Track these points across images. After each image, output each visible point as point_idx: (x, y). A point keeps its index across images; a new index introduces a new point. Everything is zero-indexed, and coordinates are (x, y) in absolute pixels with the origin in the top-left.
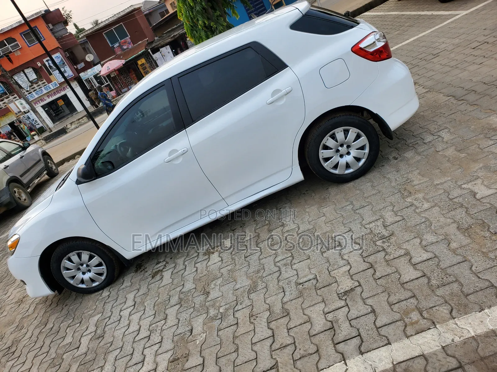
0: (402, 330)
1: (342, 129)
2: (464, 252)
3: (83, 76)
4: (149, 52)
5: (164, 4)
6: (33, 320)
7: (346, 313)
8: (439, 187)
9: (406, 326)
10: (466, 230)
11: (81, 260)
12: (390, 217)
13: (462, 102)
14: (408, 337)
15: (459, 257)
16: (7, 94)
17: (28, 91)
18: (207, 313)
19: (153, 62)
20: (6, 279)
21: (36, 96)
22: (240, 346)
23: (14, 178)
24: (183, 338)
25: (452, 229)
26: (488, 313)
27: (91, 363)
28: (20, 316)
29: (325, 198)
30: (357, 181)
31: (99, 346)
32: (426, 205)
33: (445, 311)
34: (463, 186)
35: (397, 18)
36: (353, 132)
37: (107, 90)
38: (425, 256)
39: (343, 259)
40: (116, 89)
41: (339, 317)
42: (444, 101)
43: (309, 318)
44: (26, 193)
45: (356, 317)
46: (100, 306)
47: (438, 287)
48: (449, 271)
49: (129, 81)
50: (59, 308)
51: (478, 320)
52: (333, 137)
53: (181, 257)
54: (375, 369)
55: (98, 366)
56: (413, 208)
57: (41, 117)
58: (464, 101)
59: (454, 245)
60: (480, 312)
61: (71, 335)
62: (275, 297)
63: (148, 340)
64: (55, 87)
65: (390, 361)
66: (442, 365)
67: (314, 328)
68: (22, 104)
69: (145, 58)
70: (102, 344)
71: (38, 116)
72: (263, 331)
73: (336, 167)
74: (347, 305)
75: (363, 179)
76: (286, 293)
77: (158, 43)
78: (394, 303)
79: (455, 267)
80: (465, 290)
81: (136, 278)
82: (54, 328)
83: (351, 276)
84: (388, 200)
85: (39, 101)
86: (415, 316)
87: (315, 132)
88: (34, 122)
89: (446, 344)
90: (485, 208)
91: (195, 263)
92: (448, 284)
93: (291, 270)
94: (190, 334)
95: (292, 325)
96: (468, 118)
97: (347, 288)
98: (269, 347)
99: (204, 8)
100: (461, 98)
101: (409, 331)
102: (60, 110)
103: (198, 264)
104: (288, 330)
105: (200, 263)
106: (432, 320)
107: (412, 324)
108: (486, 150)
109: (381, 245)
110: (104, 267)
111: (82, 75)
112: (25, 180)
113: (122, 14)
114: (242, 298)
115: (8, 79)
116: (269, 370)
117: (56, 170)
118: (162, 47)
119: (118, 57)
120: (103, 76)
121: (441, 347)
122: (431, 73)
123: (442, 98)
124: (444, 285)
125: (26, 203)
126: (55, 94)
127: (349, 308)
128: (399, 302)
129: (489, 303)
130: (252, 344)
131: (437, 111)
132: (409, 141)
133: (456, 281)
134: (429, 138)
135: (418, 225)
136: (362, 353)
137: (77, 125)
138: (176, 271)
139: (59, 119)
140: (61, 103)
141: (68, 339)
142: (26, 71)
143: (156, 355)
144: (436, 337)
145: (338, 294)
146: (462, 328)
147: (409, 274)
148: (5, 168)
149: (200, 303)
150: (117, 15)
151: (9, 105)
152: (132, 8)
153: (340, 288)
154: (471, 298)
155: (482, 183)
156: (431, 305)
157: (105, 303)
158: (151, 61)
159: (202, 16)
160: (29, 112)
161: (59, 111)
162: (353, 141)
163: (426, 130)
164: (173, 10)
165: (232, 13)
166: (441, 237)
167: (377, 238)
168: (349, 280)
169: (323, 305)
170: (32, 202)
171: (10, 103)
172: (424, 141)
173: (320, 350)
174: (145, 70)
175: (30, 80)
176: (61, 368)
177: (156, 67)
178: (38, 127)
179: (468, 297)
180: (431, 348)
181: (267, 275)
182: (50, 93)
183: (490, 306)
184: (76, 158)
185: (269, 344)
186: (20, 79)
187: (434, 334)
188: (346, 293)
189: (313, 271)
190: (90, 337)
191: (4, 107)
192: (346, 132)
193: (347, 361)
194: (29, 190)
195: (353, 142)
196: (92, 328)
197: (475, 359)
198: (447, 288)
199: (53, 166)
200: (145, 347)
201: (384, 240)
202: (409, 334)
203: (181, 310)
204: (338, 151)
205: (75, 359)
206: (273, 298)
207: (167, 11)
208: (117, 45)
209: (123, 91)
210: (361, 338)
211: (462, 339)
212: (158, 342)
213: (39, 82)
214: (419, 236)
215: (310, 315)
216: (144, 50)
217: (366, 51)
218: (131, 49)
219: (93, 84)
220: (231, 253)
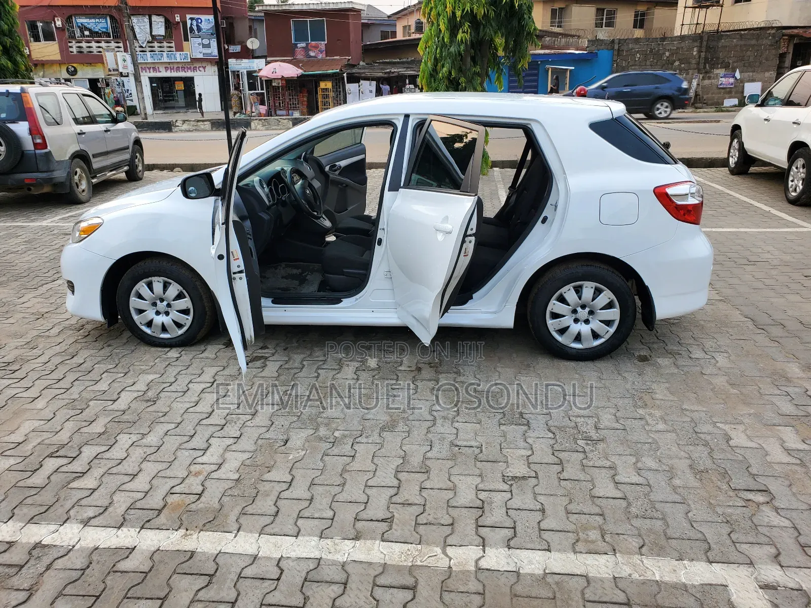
0: (571, 543)
1: (594, 284)
2: (686, 494)
3: (233, 64)
4: (344, 77)
5: (393, 22)
6: (54, 345)
7: (506, 499)
8: (687, 413)
9: (577, 541)
10: (699, 473)
11: (164, 293)
12: (607, 419)
13: (762, 331)
14: (575, 552)
15: (677, 496)
16: (110, 37)
17: (141, 47)
18: (317, 429)
19: (342, 93)
20: (24, 279)
21: (150, 60)
22: (349, 482)
23: (84, 153)
24: (271, 446)
25: (682, 465)
26: (687, 565)
27: (129, 425)
28: (35, 333)
29: (528, 366)
30: (582, 364)
31: (145, 410)
32: (661, 426)
33: (634, 543)
34: (718, 425)
35: (720, 194)
36: (607, 296)
37: (256, 100)
38: (636, 479)
39: (525, 441)
40: (269, 106)
41: (495, 500)
42: (738, 320)
43: (455, 486)
44: (89, 182)
45: (517, 508)
46: (161, 366)
47: (637, 517)
48: (657, 505)
49: (293, 104)
50: (98, 345)
51: (671, 567)
52: (578, 290)
53: (300, 353)
54: (519, 569)
55: (137, 432)
56: (643, 422)
57: (142, 93)
58: (764, 332)
59: (677, 482)
60: (677, 560)
61: (108, 383)
62: (417, 447)
63: (220, 429)
64: (182, 61)
65: (542, 567)
66: (606, 594)
67: (457, 498)
68: (124, 61)
69: (333, 83)
70: (149, 409)
71: (139, 89)
72: (386, 476)
73: (562, 331)
74: (511, 491)
75: (590, 364)
76: (433, 449)
77: (363, 71)
78: (573, 512)
79: (668, 505)
80: (670, 532)
81: (226, 354)
82: (85, 365)
83: (529, 464)
84: (614, 401)
85: (149, 69)
86: (594, 535)
87: (559, 272)
88: (127, 94)
89: (620, 576)
90: (735, 458)
91: (318, 368)
92: (651, 518)
93: (450, 426)
94: (283, 444)
95: (427, 484)
96: (760, 353)
97: (519, 473)
98: (388, 497)
99: (460, 54)
100: (762, 327)
101: (580, 546)
102: (173, 96)
103: (322, 370)
104: (422, 489)
105: (325, 370)
106: (613, 546)
107: (586, 541)
108: (767, 397)
109: (583, 446)
110: (190, 318)
111: (232, 61)
112: (96, 164)
113: (332, 7)
114: (370, 432)
115: (124, 17)
116: (379, 521)
117: (140, 173)
118: (366, 79)
119: (295, 63)
120: (260, 79)
121: (612, 576)
122: (735, 281)
123: (736, 316)
124: (645, 518)
125: (83, 196)
126: (178, 69)
127: (512, 495)
128: (580, 514)
129: (692, 556)
130: (366, 486)
131: (723, 328)
132: (670, 347)
133: (663, 519)
134: (697, 353)
135: (640, 443)
136: (509, 547)
137: (191, 128)
138: (287, 366)
139: (166, 108)
140: (180, 86)
141: (103, 386)
142: (154, 18)
143: (227, 449)
144: (611, 565)
145: (504, 476)
146: (647, 568)
147: (605, 488)
148: (79, 134)
149: (310, 415)
150: (323, 5)
151: (106, 53)
152: (350, 6)
153: (508, 470)
154: (673, 543)
155: (744, 431)
156: (620, 532)
157: (169, 364)
158: (340, 92)
159: (453, 63)
160: (127, 76)
161: (169, 96)
162: (600, 308)
163: (699, 343)
164: (404, 37)
165: (496, 78)
166: (664, 467)
167: (580, 437)
168: (524, 467)
169: (479, 480)
170: (90, 198)
171: (108, 51)
172: (691, 355)
173: (456, 525)
174: (324, 98)
175: (153, 34)
176: (83, 414)
177: (342, 102)
178: (129, 103)
179: (669, 540)
180: (599, 573)
181: (414, 419)
182: (172, 66)
183: (693, 560)
184: (175, 170)
185: (389, 494)
186: (140, 25)
187: (609, 560)
188: (514, 478)
189: (479, 438)
190: (136, 395)
191: (95, 53)
192: (598, 292)
193: (486, 548)
194: (94, 181)
195: (600, 310)
196: (141, 386)
197: (649, 604)
198: (648, 521)
199: (140, 165)
200: (214, 435)
201: (589, 442)
202: (577, 549)
203: (279, 413)
204: (575, 311)
205: (107, 412)
206: (414, 447)
207: (394, 34)
208: (303, 45)
209: (279, 112)
210: (515, 532)
211: (642, 578)
212: (234, 436)
213: (165, 42)
214: (638, 456)
215: (457, 484)
216: (338, 70)
217: (671, 200)
218: (319, 61)
219: (241, 82)
220: (374, 376)
